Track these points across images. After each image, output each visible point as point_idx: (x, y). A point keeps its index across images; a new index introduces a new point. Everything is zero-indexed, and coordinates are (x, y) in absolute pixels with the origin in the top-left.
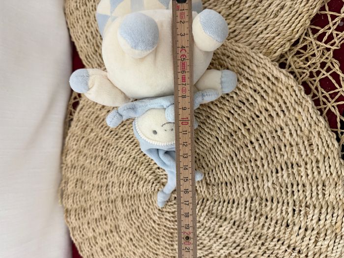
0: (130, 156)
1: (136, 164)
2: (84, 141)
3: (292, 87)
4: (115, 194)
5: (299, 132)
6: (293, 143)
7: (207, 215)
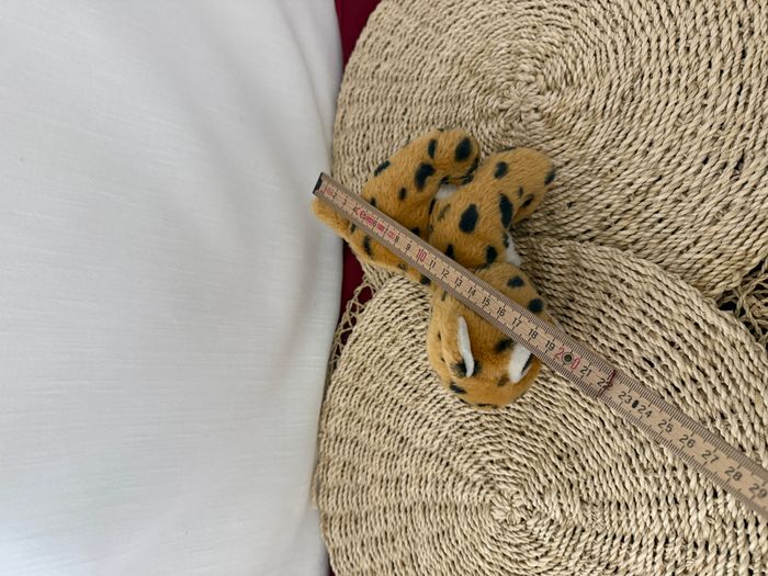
0: (440, 432)
1: (449, 449)
2: (358, 396)
3: (742, 344)
4: (412, 498)
5: (757, 426)
6: (745, 446)
7: (581, 557)
